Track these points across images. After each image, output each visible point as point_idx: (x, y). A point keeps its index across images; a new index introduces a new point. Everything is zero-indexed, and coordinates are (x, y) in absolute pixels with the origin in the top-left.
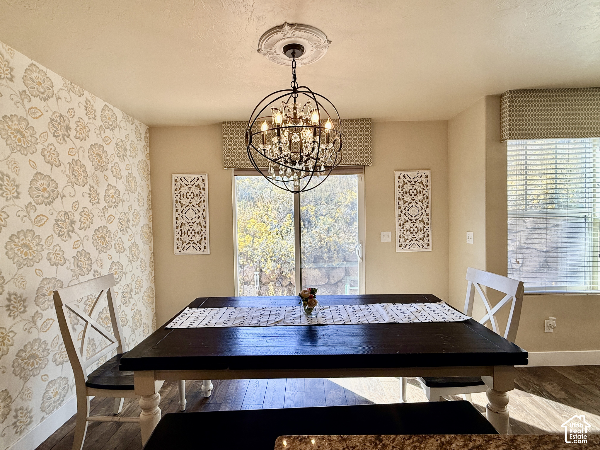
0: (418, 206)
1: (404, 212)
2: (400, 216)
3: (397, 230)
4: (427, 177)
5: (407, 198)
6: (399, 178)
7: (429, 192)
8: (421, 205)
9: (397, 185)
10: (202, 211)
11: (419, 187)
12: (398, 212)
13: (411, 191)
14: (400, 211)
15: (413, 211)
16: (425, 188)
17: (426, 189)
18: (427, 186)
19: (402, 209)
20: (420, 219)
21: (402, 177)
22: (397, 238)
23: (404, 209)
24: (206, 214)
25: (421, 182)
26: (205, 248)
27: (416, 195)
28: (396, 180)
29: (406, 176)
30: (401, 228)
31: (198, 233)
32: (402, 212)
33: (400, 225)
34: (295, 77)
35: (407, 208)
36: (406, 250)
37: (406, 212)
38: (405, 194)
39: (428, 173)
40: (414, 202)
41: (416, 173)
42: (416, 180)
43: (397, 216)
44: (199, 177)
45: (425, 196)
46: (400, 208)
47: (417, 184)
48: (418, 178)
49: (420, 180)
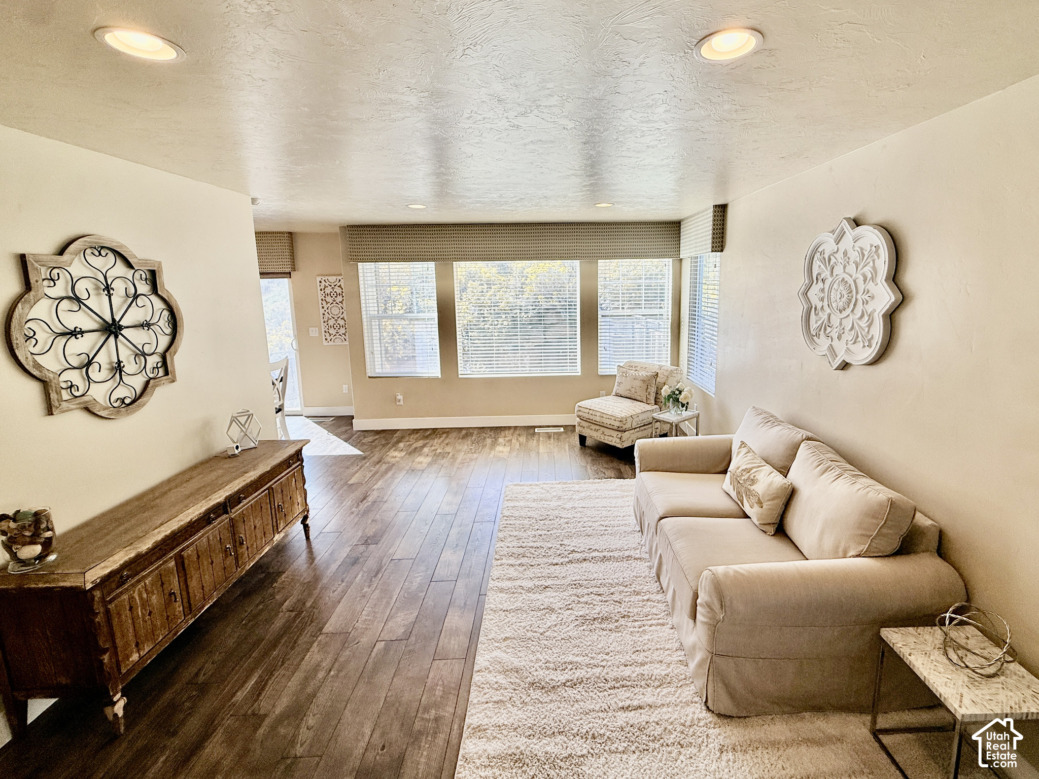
0: (339, 306)
1: (327, 311)
2: (324, 314)
3: (323, 326)
5: (329, 299)
6: (320, 282)
8: (341, 305)
9: (319, 289)
11: (338, 290)
12: (322, 311)
13: (332, 294)
15: (335, 311)
16: (343, 291)
19: (325, 308)
20: (341, 317)
21: (323, 281)
22: (324, 333)
23: (327, 309)
25: (340, 286)
27: (336, 297)
28: (318, 283)
29: (326, 280)
30: (325, 324)
32: (325, 311)
33: (324, 322)
35: (329, 308)
36: (331, 343)
37: (329, 311)
38: (326, 296)
40: (335, 302)
41: (335, 278)
42: (335, 284)
43: (321, 314)
46: (323, 308)
47: (336, 287)
48: (336, 283)
49: (338, 285)
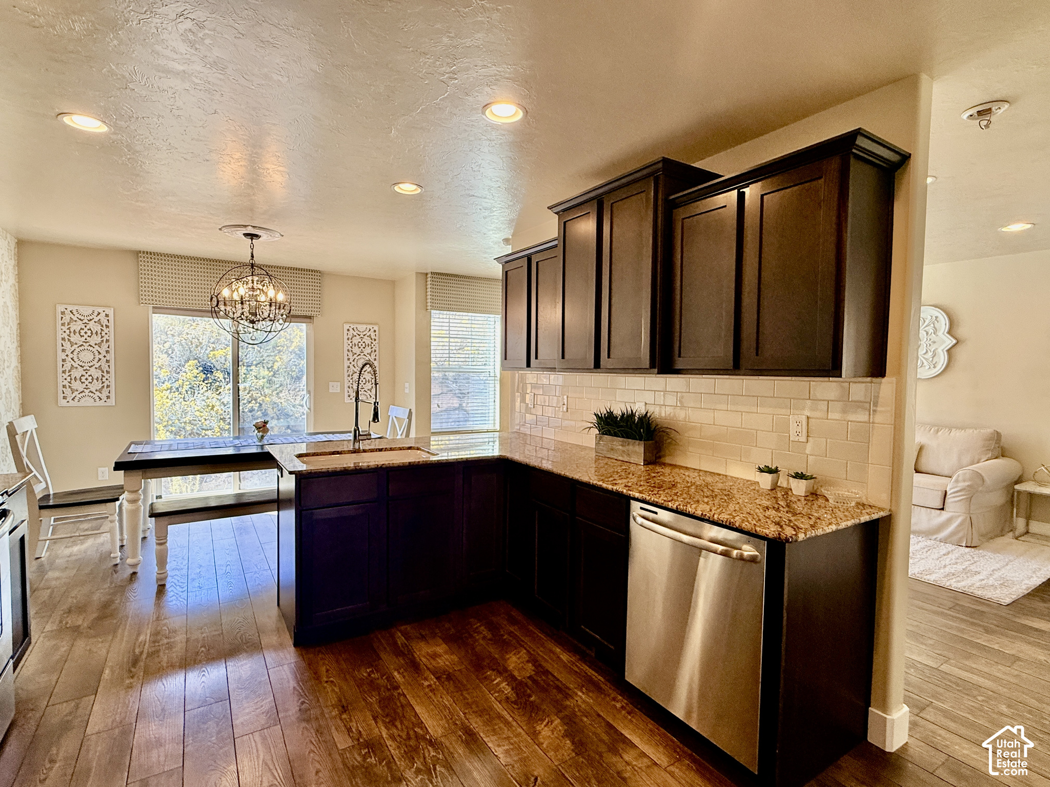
0: (367, 358)
1: (353, 363)
2: (349, 367)
3: (346, 381)
4: (375, 331)
5: (356, 350)
6: (348, 330)
7: (377, 345)
8: (369, 357)
9: (346, 337)
10: (104, 353)
11: (367, 341)
12: (347, 363)
13: (360, 344)
14: (349, 362)
16: (373, 341)
17: (374, 343)
18: (375, 340)
19: (351, 360)
21: (351, 329)
22: (346, 389)
23: (354, 361)
24: (111, 356)
25: (370, 336)
26: (108, 397)
27: (364, 348)
28: (346, 332)
29: (355, 329)
30: (349, 378)
31: (97, 379)
32: (350, 363)
33: (349, 376)
34: (252, 256)
35: (356, 360)
37: (355, 363)
38: (353, 346)
39: (376, 328)
40: (363, 354)
41: (364, 326)
42: (364, 333)
43: (346, 366)
44: (100, 310)
45: (373, 349)
46: (349, 359)
47: (366, 337)
48: (366, 332)
49: (368, 334)
